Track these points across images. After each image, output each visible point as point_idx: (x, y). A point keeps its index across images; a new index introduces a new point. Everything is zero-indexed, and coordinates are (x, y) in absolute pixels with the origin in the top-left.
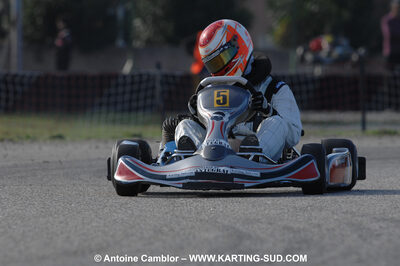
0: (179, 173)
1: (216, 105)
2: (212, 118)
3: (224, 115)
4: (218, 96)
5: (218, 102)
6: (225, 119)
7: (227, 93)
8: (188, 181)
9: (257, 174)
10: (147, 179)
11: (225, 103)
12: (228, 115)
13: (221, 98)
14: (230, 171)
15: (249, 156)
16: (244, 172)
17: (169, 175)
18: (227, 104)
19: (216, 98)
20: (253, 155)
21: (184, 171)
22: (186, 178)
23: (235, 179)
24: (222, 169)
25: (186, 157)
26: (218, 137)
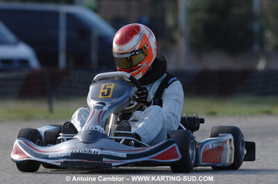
0: (59, 153)
1: (100, 96)
2: (94, 108)
3: (104, 104)
4: (104, 89)
5: (103, 94)
6: (105, 108)
7: (112, 86)
8: (65, 160)
9: (124, 155)
10: (33, 158)
11: (108, 94)
12: (108, 105)
13: (106, 91)
14: (100, 152)
15: (121, 139)
16: (113, 153)
17: (51, 155)
18: (110, 96)
19: (102, 91)
20: (123, 138)
21: (62, 152)
22: (64, 157)
23: (104, 159)
24: (93, 150)
25: (67, 140)
26: (95, 123)
